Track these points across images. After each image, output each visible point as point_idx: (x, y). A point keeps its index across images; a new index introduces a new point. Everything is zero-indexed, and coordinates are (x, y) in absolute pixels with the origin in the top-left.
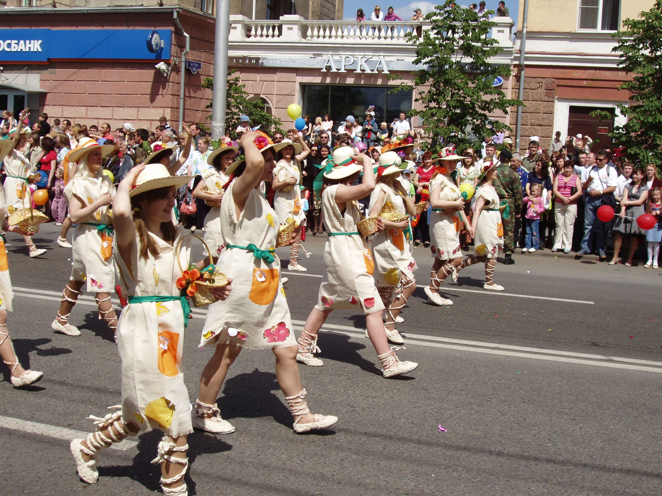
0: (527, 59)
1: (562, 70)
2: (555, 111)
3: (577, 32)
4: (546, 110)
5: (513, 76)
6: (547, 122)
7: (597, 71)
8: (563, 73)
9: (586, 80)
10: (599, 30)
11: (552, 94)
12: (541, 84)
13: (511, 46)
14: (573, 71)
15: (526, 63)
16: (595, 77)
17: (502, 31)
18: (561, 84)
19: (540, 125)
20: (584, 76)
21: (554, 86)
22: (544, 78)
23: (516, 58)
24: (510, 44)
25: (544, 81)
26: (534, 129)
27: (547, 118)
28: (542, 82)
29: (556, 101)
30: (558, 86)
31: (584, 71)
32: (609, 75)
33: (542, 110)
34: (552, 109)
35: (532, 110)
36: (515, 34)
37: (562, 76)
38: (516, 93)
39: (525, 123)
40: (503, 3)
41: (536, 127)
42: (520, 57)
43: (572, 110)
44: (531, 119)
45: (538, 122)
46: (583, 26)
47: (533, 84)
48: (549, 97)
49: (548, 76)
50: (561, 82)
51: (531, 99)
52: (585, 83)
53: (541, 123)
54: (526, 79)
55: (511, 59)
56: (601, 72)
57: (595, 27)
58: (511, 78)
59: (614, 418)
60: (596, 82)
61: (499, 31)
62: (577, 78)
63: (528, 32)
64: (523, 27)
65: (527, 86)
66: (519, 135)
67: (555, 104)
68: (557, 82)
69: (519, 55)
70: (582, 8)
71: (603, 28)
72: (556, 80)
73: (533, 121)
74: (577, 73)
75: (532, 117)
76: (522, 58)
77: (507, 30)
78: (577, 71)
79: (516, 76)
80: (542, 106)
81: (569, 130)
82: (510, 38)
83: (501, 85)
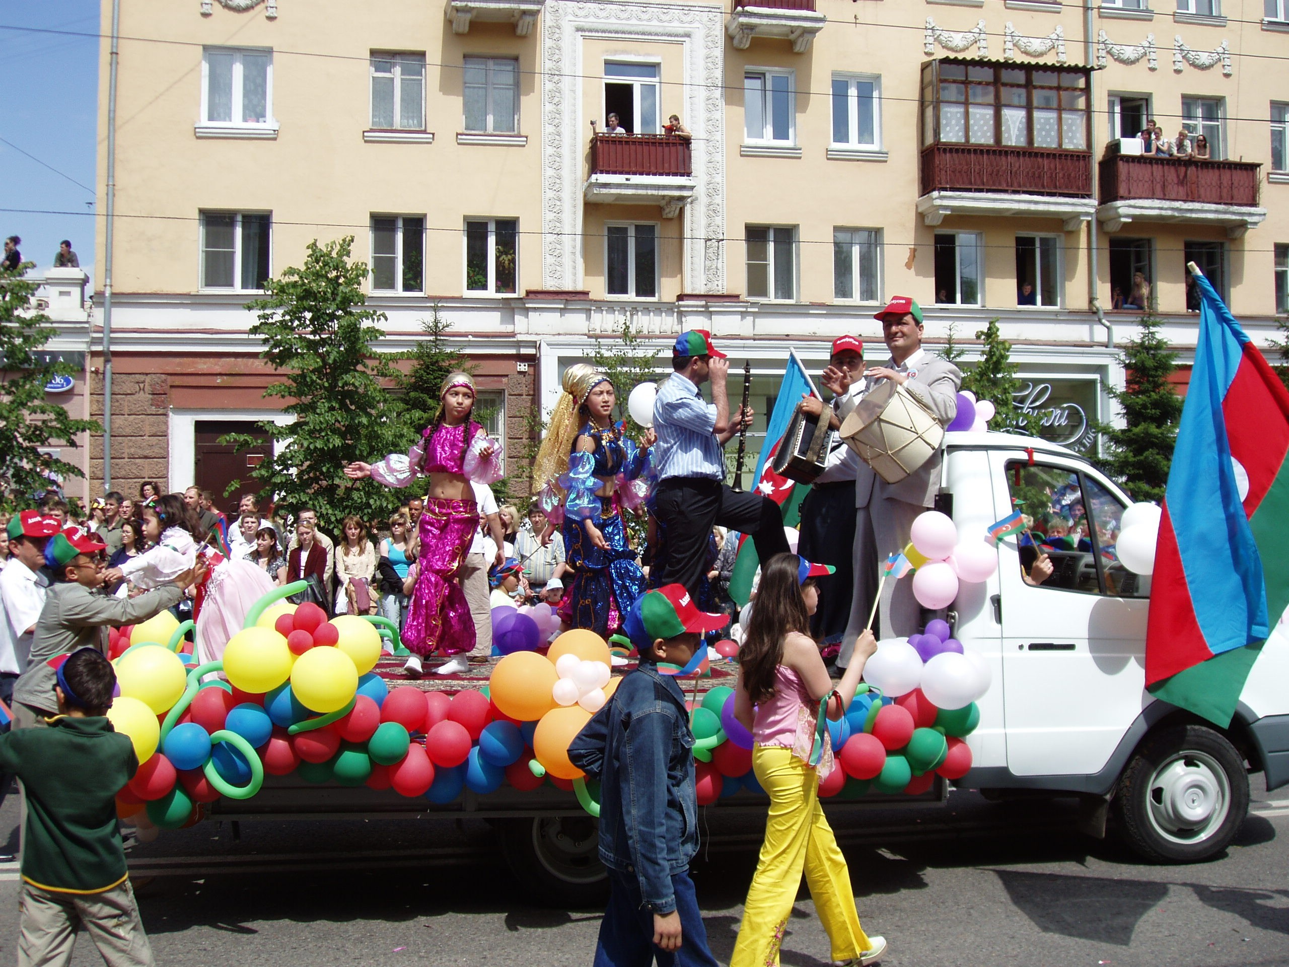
0: (113, 341)
1: (178, 360)
2: (170, 431)
3: (201, 293)
4: (154, 430)
5: (92, 372)
6: (157, 451)
7: (239, 360)
8: (180, 364)
9: (221, 374)
10: (238, 289)
11: (163, 401)
12: (142, 385)
13: (85, 319)
14: (198, 360)
15: (114, 348)
16: (237, 370)
17: (68, 293)
18: (177, 383)
19: (146, 457)
20: (217, 369)
21: (166, 388)
22: (147, 374)
23: (94, 341)
24: (82, 316)
25: (148, 379)
26: (135, 464)
27: (157, 444)
28: (144, 382)
29: (171, 414)
30: (172, 387)
31: (216, 360)
32: (259, 365)
33: (148, 430)
34: (164, 428)
35: (128, 431)
36: (91, 297)
37: (178, 370)
38: (98, 401)
39: (117, 455)
40: (67, 244)
41: (137, 461)
42: (102, 338)
43: (200, 426)
44: (130, 447)
45: (140, 452)
46: (209, 283)
47: (128, 385)
48: (158, 406)
49: (153, 370)
50: (178, 381)
51: (126, 411)
52: (219, 380)
53: (147, 452)
54: (114, 376)
55: (87, 342)
56: (245, 360)
57: (231, 284)
58: (88, 375)
59: (259, 956)
60: (238, 378)
61: (62, 293)
62: (205, 372)
63: (113, 295)
64: (105, 286)
65: (117, 390)
66: (108, 477)
67: (169, 420)
68: (171, 380)
69: (101, 335)
70: (207, 252)
71: (244, 286)
72: (169, 377)
73: (132, 450)
74: (205, 363)
75: (131, 444)
76: (106, 340)
77: (76, 291)
78: (204, 360)
79: (96, 372)
80: (148, 424)
81: (196, 463)
82: (82, 306)
83: (72, 390)
